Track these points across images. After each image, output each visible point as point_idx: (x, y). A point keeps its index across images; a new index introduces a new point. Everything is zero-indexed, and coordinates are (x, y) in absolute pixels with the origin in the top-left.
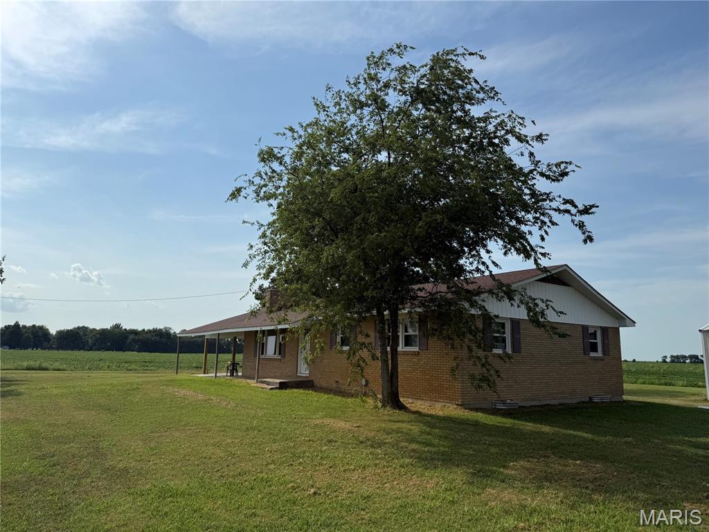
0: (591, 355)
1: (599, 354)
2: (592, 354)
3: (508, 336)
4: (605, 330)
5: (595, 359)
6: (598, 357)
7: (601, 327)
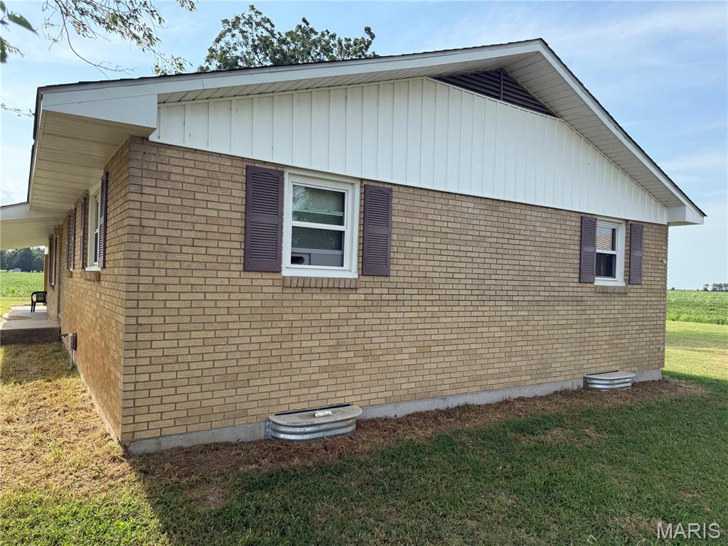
0: (596, 283)
1: (618, 281)
2: (601, 281)
3: (351, 229)
4: (635, 229)
5: (605, 291)
6: (614, 288)
7: (627, 221)
